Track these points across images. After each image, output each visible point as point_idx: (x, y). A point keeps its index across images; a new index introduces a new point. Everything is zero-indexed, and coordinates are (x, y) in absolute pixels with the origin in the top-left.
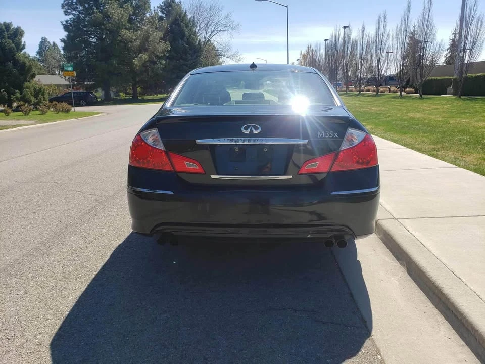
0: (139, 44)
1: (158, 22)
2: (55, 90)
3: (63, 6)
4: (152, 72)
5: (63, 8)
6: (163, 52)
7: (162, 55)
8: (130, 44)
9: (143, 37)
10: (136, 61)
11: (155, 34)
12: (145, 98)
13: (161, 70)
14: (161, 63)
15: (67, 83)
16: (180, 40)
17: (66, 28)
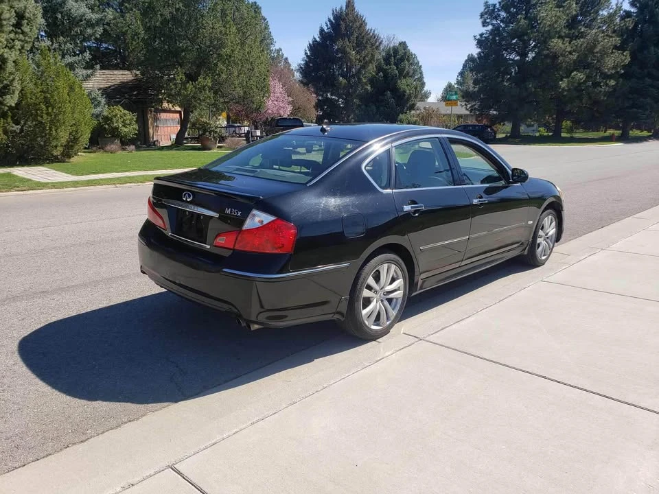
0: (575, 58)
1: (620, 21)
2: (455, 121)
3: (482, 16)
4: (590, 98)
5: (481, 18)
6: (614, 68)
7: (613, 72)
8: (561, 58)
9: (586, 47)
10: (563, 84)
11: (606, 40)
12: (577, 135)
13: (605, 96)
14: (607, 85)
15: (468, 113)
16: (652, 48)
17: (481, 43)
